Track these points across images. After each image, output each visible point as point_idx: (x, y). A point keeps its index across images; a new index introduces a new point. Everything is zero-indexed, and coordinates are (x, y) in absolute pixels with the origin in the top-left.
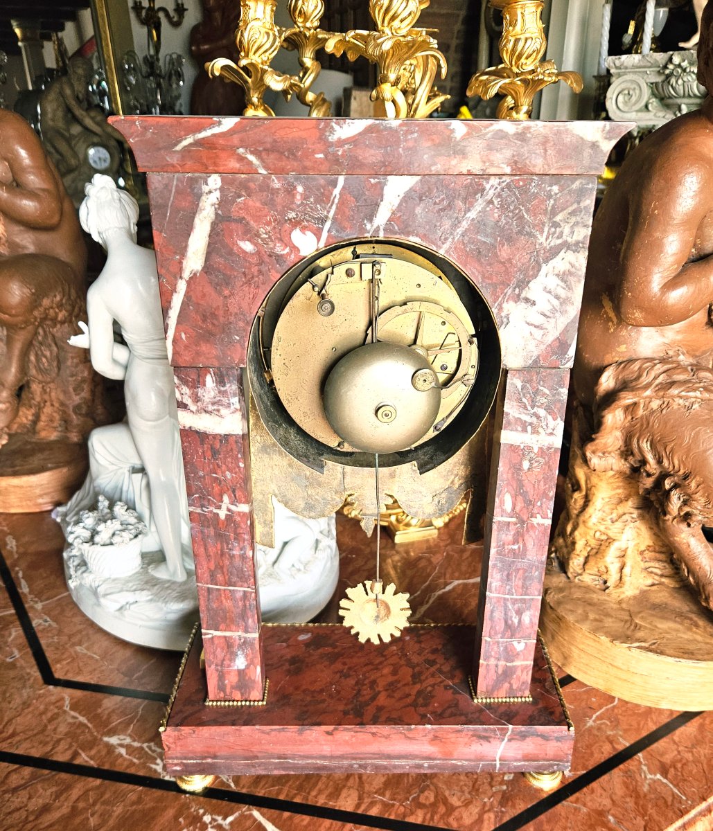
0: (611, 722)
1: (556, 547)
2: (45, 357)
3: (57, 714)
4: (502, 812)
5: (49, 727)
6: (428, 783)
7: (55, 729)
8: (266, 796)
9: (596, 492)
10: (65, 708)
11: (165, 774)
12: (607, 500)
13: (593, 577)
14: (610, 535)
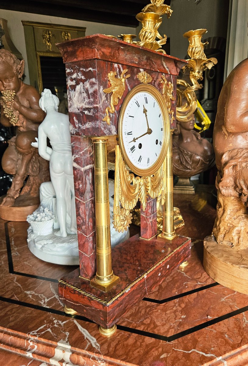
0: (232, 300)
2: (35, 167)
4: (178, 329)
6: (149, 316)
9: (227, 207)
10: (14, 281)
11: (44, 305)
12: (232, 210)
13: (227, 242)
14: (234, 224)
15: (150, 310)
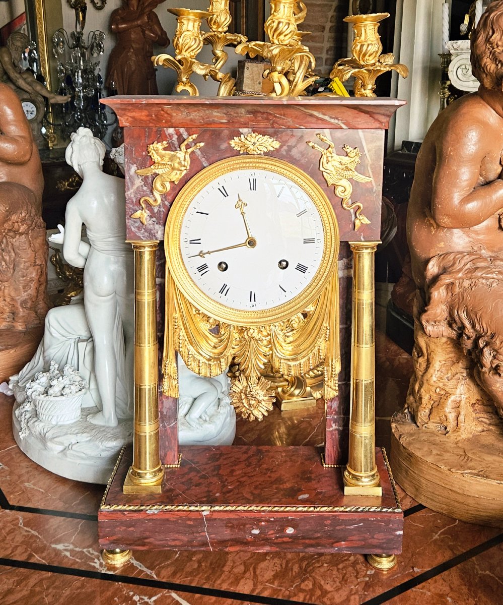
0: (452, 536)
1: (408, 404)
2: (5, 261)
3: (14, 529)
4: (365, 595)
5: (8, 538)
6: (308, 575)
7: (13, 539)
8: (181, 583)
9: (434, 356)
10: (20, 525)
11: (101, 569)
12: (444, 362)
13: (436, 425)
14: (447, 390)
15: (308, 565)
